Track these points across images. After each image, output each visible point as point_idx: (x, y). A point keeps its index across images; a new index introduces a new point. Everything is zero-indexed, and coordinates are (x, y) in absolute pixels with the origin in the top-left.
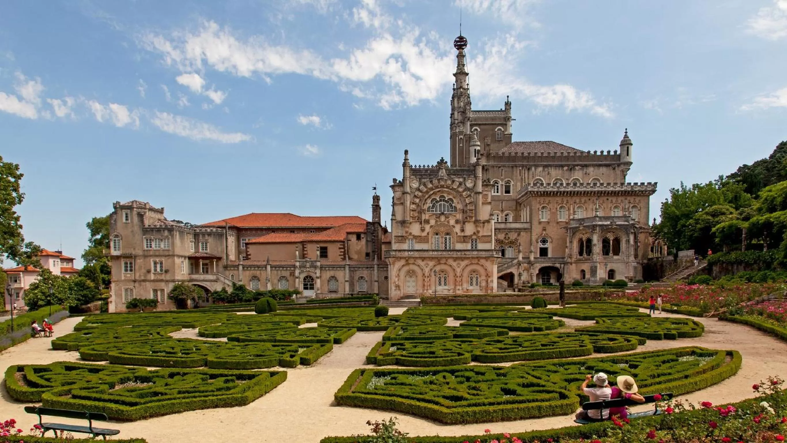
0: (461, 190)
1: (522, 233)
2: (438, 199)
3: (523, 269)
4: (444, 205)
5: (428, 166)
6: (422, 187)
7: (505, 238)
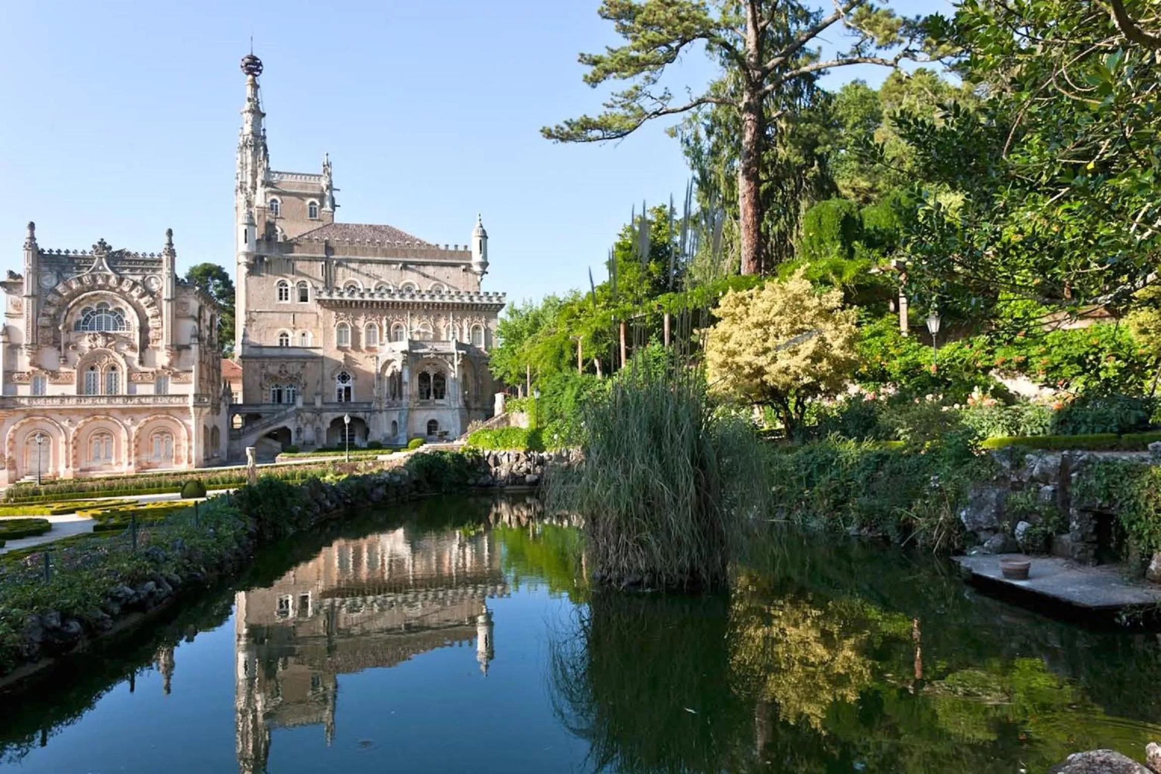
0: (134, 293)
1: (308, 365)
2: (95, 309)
3: (305, 421)
4: (108, 319)
5: (75, 252)
6: (60, 288)
7: (280, 372)
